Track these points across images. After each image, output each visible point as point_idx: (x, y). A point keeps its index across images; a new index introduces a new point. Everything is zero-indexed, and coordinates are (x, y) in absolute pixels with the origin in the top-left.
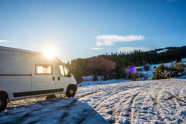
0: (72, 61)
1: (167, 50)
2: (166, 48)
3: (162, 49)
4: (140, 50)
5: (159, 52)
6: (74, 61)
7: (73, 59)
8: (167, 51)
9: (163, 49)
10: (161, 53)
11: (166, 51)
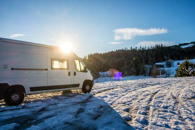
0: (89, 56)
1: (193, 44)
2: (192, 43)
3: (187, 44)
4: (162, 45)
5: (183, 47)
6: (91, 56)
7: (90, 54)
8: (193, 46)
9: (189, 44)
10: (186, 48)
11: (191, 46)
